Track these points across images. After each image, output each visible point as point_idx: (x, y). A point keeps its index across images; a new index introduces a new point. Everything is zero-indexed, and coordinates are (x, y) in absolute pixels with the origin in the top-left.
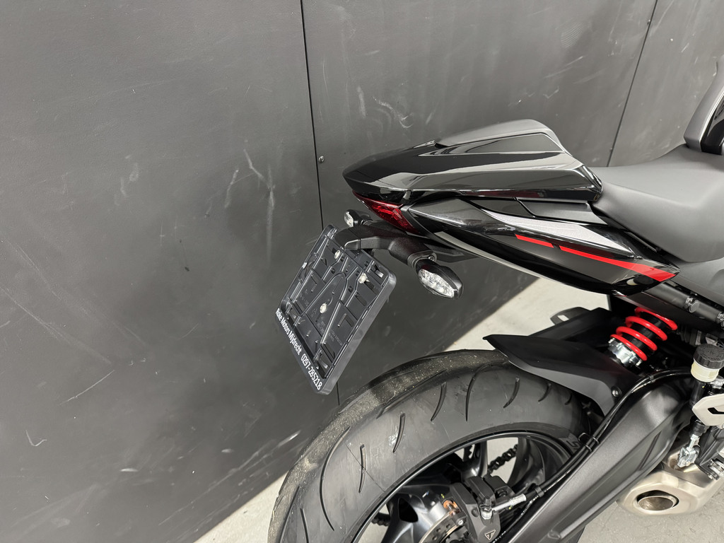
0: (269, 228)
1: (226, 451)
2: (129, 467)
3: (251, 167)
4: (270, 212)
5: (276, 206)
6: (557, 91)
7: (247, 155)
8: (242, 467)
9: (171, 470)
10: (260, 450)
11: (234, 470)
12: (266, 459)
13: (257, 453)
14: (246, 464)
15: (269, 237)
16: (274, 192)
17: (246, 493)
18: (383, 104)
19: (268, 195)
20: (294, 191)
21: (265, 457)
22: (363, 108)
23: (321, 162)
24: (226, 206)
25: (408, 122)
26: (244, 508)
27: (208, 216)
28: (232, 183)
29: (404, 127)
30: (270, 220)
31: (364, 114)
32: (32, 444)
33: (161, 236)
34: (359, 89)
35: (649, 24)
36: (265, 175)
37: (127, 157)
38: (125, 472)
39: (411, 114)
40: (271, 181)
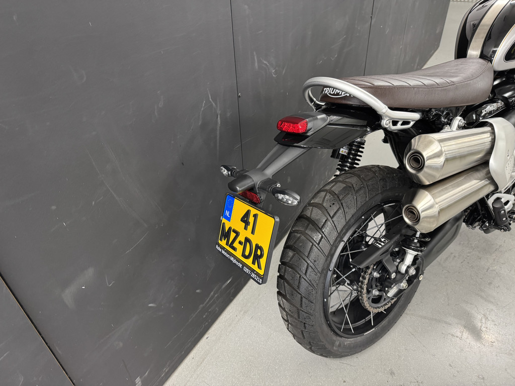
0: (218, 137)
1: (198, 291)
2: (152, 303)
3: (211, 100)
4: (218, 128)
5: (221, 123)
6: (336, 56)
7: (208, 91)
8: (205, 303)
9: (172, 305)
10: (214, 291)
11: (201, 306)
12: (216, 297)
13: (212, 293)
14: (207, 301)
15: (218, 144)
16: (220, 115)
17: (207, 323)
18: (265, 62)
19: (217, 118)
20: (228, 114)
21: (216, 296)
22: (256, 64)
23: (240, 97)
24: (200, 124)
25: (276, 73)
26: (206, 336)
27: (192, 130)
28: (202, 109)
29: (274, 76)
30: (218, 133)
31: (257, 68)
32: (108, 285)
33: (172, 142)
34: (255, 53)
35: (371, 17)
36: (216, 104)
37: (158, 92)
38: (151, 307)
39: (277, 68)
40: (218, 108)
